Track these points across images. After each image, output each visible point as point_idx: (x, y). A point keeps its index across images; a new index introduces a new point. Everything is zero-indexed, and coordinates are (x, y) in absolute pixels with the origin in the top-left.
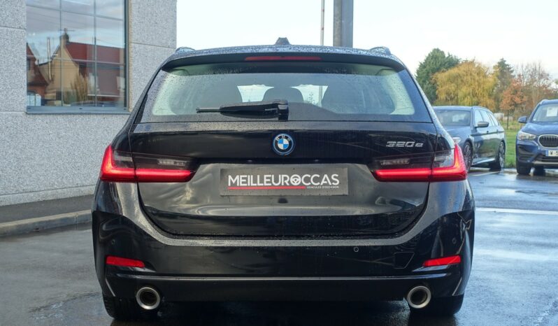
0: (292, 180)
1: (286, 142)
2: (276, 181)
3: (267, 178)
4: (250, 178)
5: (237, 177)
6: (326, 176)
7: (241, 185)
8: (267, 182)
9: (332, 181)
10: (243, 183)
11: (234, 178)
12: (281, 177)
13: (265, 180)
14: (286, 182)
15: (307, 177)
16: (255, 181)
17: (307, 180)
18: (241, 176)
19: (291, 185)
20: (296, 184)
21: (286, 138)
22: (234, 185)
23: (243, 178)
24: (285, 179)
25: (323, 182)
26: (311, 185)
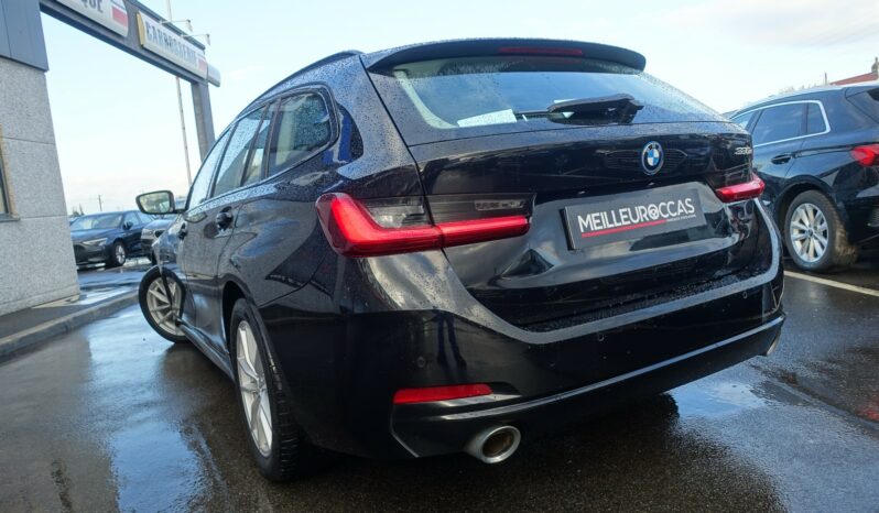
0: (650, 212)
1: (656, 154)
2: (635, 217)
3: (624, 213)
4: (604, 215)
5: (589, 216)
6: (680, 202)
7: (597, 228)
8: (626, 220)
9: (688, 208)
10: (598, 225)
11: (585, 220)
12: (638, 209)
13: (623, 217)
14: (645, 215)
15: (663, 207)
16: (611, 221)
17: (664, 210)
18: (593, 215)
19: (651, 220)
20: (655, 218)
21: (657, 147)
22: (587, 230)
23: (596, 218)
24: (643, 211)
25: (680, 211)
26: (670, 217)
